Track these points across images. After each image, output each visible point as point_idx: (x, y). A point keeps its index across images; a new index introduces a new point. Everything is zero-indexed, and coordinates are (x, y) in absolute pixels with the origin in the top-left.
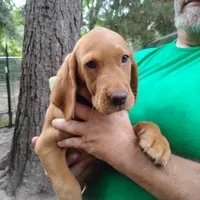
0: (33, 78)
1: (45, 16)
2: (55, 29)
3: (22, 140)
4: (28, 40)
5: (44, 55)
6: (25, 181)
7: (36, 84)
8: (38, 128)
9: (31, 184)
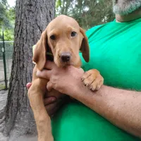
0: (22, 53)
1: (30, 11)
2: (36, 20)
3: (14, 97)
4: (18, 27)
5: (29, 38)
6: (17, 125)
7: (23, 58)
8: (25, 88)
9: (20, 127)
